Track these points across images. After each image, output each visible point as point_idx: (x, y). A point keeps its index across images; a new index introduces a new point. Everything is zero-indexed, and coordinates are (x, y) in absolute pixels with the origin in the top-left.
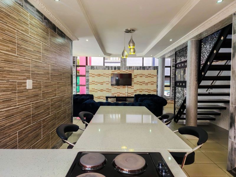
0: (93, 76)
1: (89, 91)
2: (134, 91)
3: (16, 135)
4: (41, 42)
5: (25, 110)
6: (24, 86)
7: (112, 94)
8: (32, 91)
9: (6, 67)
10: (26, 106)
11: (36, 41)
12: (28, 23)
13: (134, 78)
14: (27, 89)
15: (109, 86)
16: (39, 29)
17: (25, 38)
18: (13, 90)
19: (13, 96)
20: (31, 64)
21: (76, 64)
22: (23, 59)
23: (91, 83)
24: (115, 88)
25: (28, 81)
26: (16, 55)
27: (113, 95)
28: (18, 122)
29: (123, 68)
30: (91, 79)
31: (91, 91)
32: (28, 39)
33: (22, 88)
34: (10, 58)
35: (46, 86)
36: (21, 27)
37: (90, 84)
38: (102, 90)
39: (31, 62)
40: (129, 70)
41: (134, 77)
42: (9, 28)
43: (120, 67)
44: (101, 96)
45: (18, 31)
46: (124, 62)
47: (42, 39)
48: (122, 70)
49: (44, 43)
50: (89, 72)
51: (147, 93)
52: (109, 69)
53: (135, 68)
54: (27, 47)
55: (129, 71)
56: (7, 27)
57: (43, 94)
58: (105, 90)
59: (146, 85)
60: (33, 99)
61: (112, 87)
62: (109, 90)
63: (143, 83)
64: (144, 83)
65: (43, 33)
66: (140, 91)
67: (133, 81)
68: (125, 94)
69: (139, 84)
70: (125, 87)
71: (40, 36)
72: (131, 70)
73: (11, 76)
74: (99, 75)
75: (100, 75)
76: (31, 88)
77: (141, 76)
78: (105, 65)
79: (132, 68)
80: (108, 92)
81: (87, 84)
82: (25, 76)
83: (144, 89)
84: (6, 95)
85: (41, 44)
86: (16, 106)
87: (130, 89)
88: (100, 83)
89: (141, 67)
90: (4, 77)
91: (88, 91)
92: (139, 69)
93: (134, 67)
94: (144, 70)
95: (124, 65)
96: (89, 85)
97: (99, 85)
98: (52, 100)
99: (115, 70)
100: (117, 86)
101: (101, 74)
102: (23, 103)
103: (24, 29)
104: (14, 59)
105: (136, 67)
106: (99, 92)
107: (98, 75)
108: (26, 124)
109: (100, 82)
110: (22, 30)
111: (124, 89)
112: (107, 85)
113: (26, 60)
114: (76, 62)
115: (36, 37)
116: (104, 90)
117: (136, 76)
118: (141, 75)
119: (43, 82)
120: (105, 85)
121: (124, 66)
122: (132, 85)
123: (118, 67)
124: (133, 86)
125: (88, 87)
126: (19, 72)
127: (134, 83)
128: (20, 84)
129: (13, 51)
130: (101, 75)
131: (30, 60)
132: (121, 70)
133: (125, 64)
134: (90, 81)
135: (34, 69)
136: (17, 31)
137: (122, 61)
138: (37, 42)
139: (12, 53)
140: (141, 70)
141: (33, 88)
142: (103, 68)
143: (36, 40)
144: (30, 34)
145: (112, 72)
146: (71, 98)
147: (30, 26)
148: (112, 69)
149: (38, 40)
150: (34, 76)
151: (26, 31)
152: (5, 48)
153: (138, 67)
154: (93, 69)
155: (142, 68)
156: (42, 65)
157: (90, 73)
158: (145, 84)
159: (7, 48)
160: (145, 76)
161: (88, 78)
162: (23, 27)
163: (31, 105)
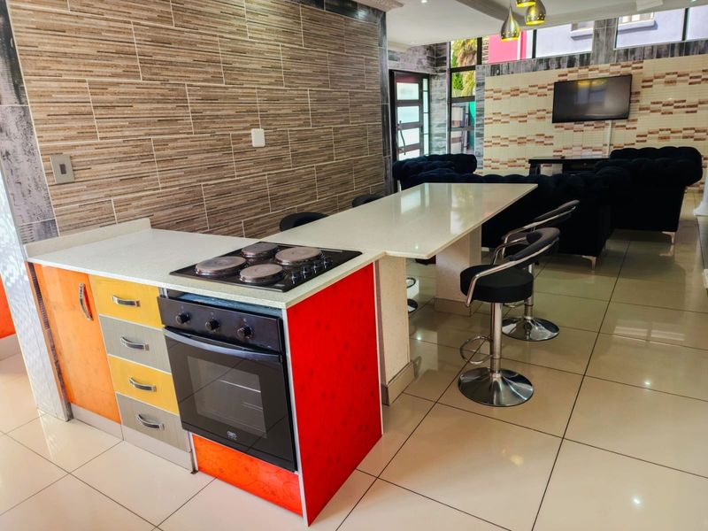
0: (498, 95)
1: (485, 144)
2: (638, 136)
3: (240, 225)
4: (280, 44)
5: (254, 185)
6: (246, 142)
7: (555, 151)
8: (266, 149)
9: (206, 110)
10: (256, 179)
11: (266, 46)
12: (243, 12)
13: (640, 89)
14: (254, 145)
15: (547, 126)
16: (271, 17)
17: (240, 46)
18: (226, 149)
19: (226, 159)
20: (259, 97)
21: (448, 64)
22: (240, 91)
23: (489, 119)
24: (566, 129)
25: (253, 131)
26: (224, 85)
27: (558, 154)
28: (241, 206)
29: (602, 58)
30: (490, 107)
31: (490, 144)
32: (247, 46)
33: (243, 145)
34: (212, 93)
35: (300, 140)
36: (227, 28)
37: (485, 121)
38: (522, 140)
39: (258, 92)
40: (623, 63)
41: (643, 87)
42: (204, 37)
43: (588, 55)
44: (518, 159)
45: (222, 37)
46: (607, 34)
47: (282, 37)
48: (596, 66)
49: (286, 45)
50: (483, 84)
51: (659, 145)
52: (548, 68)
53: (647, 53)
54: (246, 63)
55: (622, 67)
56: (198, 36)
57: (293, 156)
58: (532, 138)
59: (687, 112)
60: (269, 166)
61: (556, 127)
62: (543, 139)
63: (678, 107)
64: (680, 105)
65: (282, 21)
66: (661, 138)
67: (638, 101)
68: (600, 150)
69: (660, 111)
70: (603, 125)
71: (277, 32)
72: (630, 63)
73: (218, 126)
74: (515, 93)
75: (518, 92)
76: (262, 144)
77: (672, 82)
78: (537, 56)
79: (637, 54)
80: (541, 146)
81: (479, 123)
82: (246, 122)
83: (681, 128)
84: (212, 157)
85: (280, 48)
86: (234, 177)
87: (622, 132)
88: (515, 117)
89: (672, 46)
90: (206, 128)
91: (481, 143)
92: (666, 56)
93: (643, 48)
94: (687, 54)
95: (607, 45)
96: (482, 125)
97: (514, 123)
98: (319, 168)
99: (571, 69)
100: (573, 124)
101: (523, 86)
102: (248, 172)
103: (234, 29)
104: (219, 92)
105: (653, 47)
106: (515, 146)
107: (512, 93)
108: (259, 210)
109: (516, 115)
110: (230, 33)
111: (599, 133)
112: (542, 122)
113: (245, 90)
114: (448, 58)
115: (264, 37)
116: (528, 138)
117: (648, 83)
118: (669, 77)
119: (290, 131)
120: (532, 121)
121: (604, 51)
122: (631, 117)
123: (582, 56)
124: (634, 120)
125: (481, 132)
126: (234, 116)
127: (641, 109)
128: (238, 138)
129: (217, 78)
130: (521, 92)
131: (254, 88)
132: (590, 67)
133: (610, 44)
134: (488, 113)
135: (265, 107)
136: (220, 37)
137: (597, 34)
138: (270, 47)
139: (215, 82)
140: (672, 56)
141: (267, 145)
142: (529, 66)
143: (267, 44)
144: (249, 35)
145: (560, 76)
146: (386, 165)
147: (248, 17)
148: (559, 67)
149: (272, 43)
150: (266, 120)
151: (241, 31)
152: (201, 75)
153: (659, 47)
154: (499, 74)
155: (676, 51)
156: (286, 94)
157: (486, 87)
158: (686, 109)
159: (204, 76)
160: (687, 78)
161: (481, 103)
162: (232, 25)
163: (266, 177)
